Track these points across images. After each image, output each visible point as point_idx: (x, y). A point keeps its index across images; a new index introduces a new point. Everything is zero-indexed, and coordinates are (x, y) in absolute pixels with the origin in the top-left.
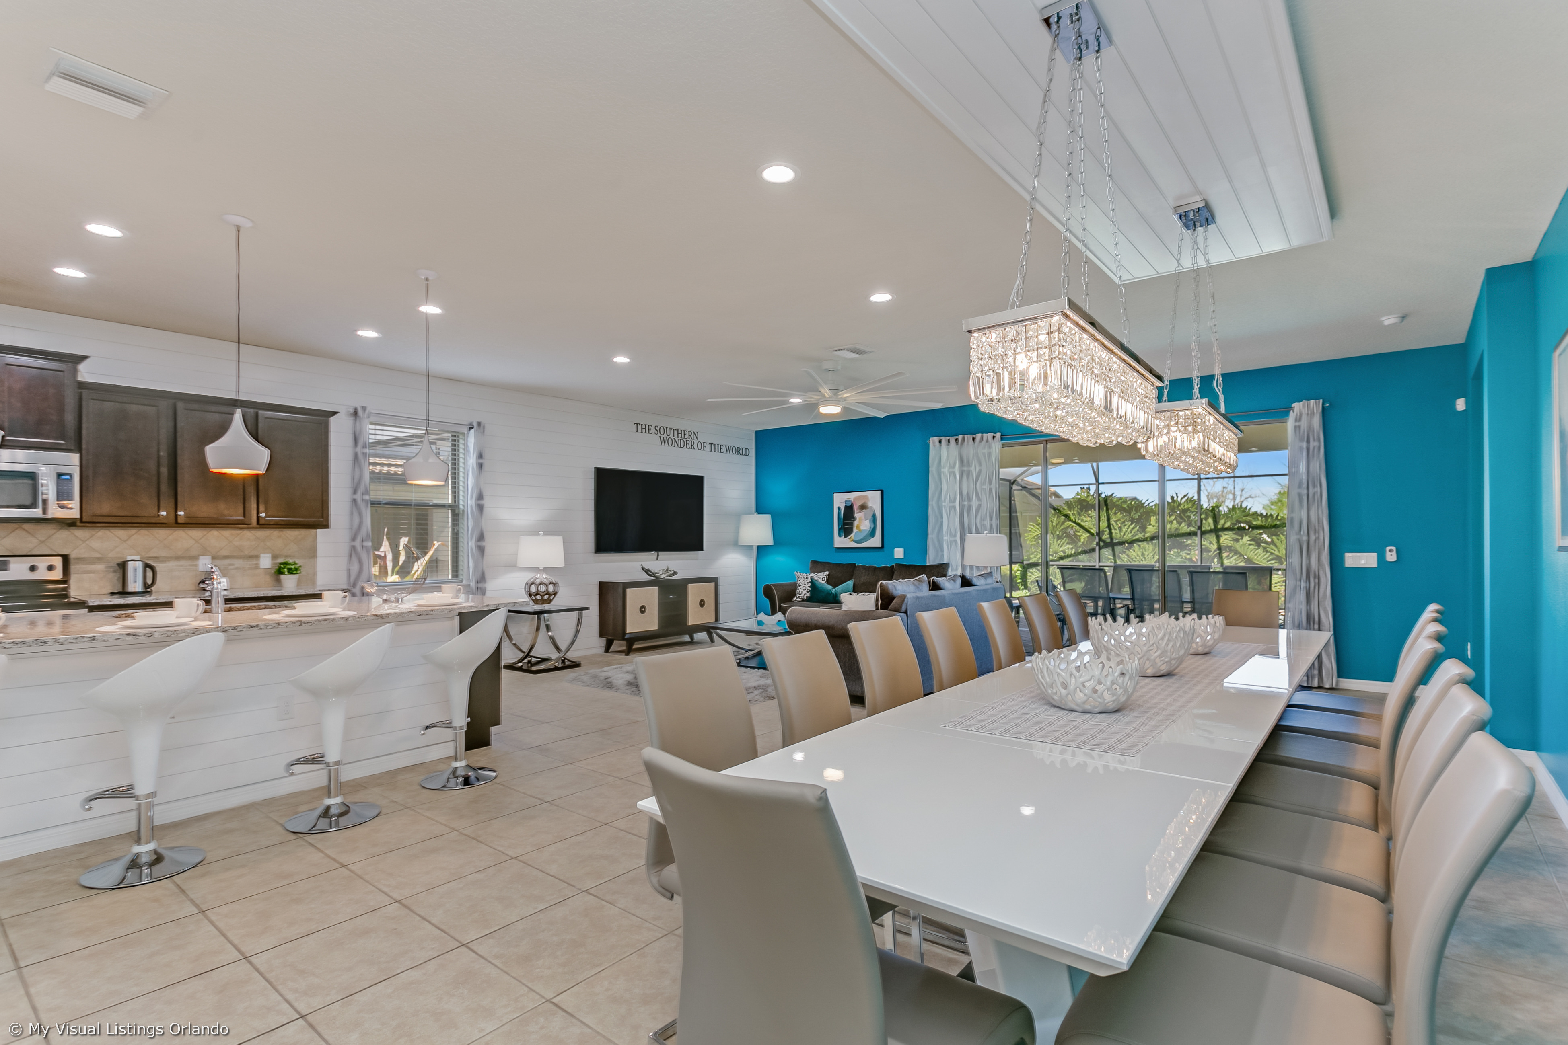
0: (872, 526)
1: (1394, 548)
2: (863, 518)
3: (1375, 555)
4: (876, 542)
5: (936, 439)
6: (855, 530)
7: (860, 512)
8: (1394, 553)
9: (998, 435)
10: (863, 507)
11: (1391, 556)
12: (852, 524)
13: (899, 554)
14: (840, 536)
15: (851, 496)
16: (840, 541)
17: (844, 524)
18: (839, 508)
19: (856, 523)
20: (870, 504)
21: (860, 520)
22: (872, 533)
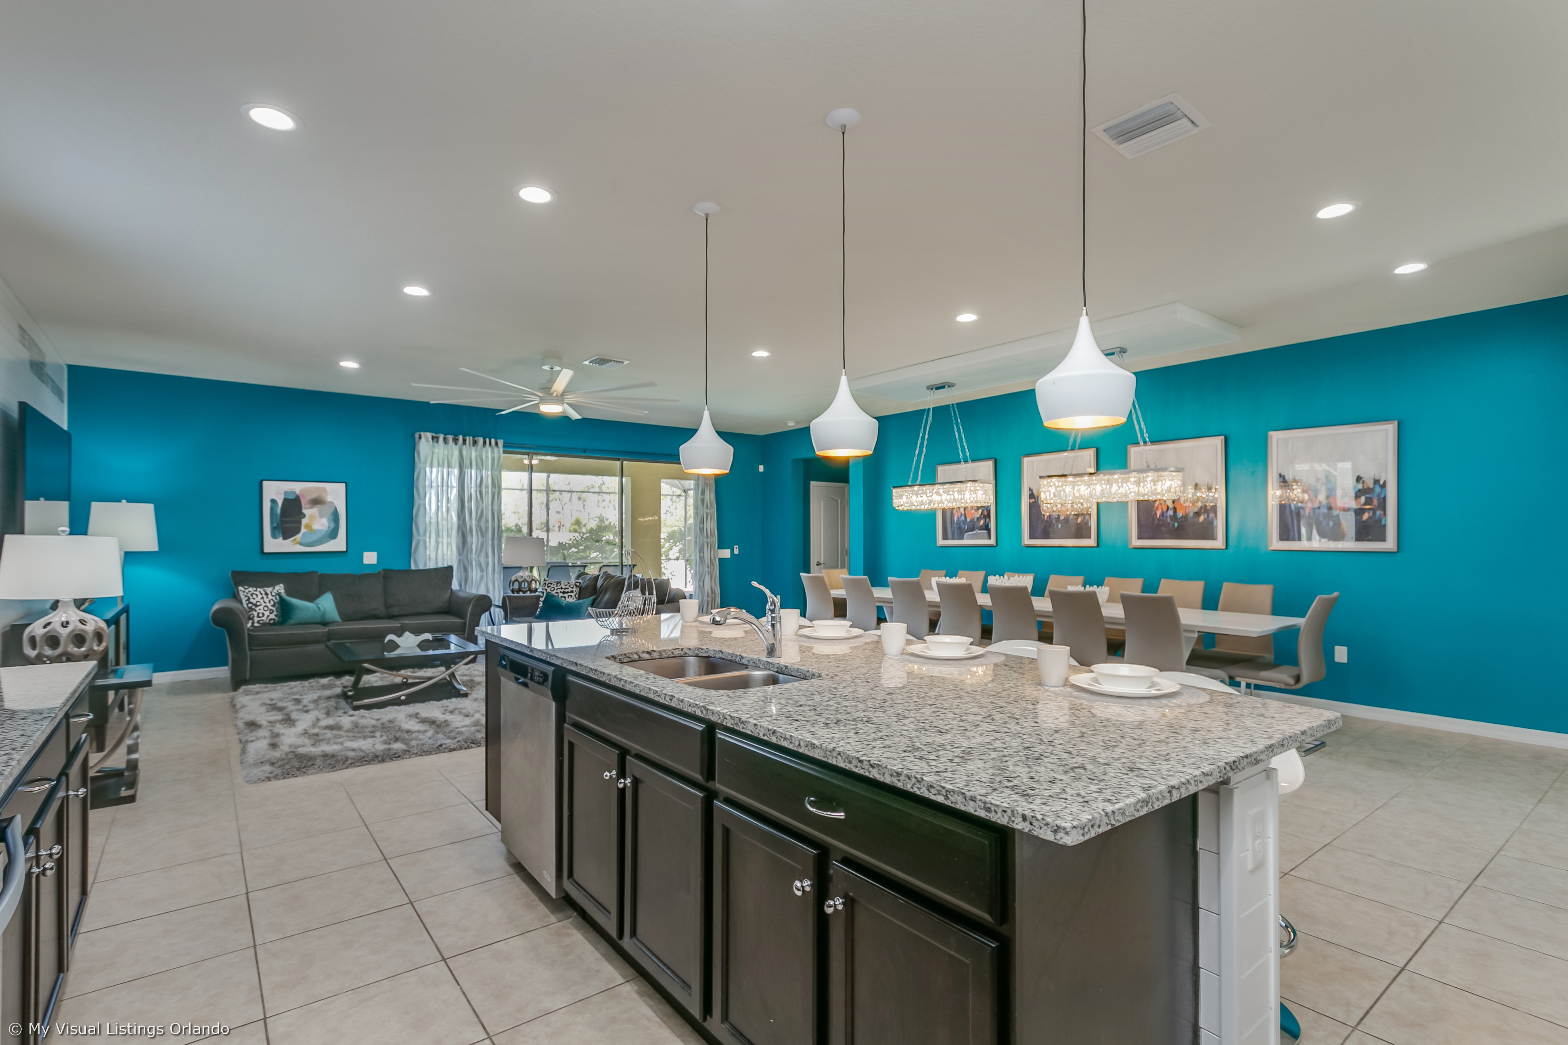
0: (333, 526)
1: (737, 546)
2: (317, 515)
3: (729, 550)
4: (339, 544)
5: (429, 435)
6: (303, 530)
7: (311, 508)
8: (738, 549)
9: (501, 442)
10: (317, 502)
11: (736, 552)
12: (300, 523)
13: (370, 558)
14: (274, 536)
15: (297, 487)
16: (273, 544)
17: (282, 522)
18: (273, 501)
19: (304, 521)
20: (329, 499)
21: (312, 517)
22: (333, 534)
